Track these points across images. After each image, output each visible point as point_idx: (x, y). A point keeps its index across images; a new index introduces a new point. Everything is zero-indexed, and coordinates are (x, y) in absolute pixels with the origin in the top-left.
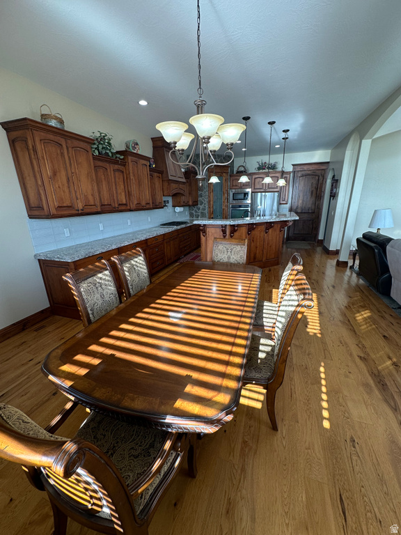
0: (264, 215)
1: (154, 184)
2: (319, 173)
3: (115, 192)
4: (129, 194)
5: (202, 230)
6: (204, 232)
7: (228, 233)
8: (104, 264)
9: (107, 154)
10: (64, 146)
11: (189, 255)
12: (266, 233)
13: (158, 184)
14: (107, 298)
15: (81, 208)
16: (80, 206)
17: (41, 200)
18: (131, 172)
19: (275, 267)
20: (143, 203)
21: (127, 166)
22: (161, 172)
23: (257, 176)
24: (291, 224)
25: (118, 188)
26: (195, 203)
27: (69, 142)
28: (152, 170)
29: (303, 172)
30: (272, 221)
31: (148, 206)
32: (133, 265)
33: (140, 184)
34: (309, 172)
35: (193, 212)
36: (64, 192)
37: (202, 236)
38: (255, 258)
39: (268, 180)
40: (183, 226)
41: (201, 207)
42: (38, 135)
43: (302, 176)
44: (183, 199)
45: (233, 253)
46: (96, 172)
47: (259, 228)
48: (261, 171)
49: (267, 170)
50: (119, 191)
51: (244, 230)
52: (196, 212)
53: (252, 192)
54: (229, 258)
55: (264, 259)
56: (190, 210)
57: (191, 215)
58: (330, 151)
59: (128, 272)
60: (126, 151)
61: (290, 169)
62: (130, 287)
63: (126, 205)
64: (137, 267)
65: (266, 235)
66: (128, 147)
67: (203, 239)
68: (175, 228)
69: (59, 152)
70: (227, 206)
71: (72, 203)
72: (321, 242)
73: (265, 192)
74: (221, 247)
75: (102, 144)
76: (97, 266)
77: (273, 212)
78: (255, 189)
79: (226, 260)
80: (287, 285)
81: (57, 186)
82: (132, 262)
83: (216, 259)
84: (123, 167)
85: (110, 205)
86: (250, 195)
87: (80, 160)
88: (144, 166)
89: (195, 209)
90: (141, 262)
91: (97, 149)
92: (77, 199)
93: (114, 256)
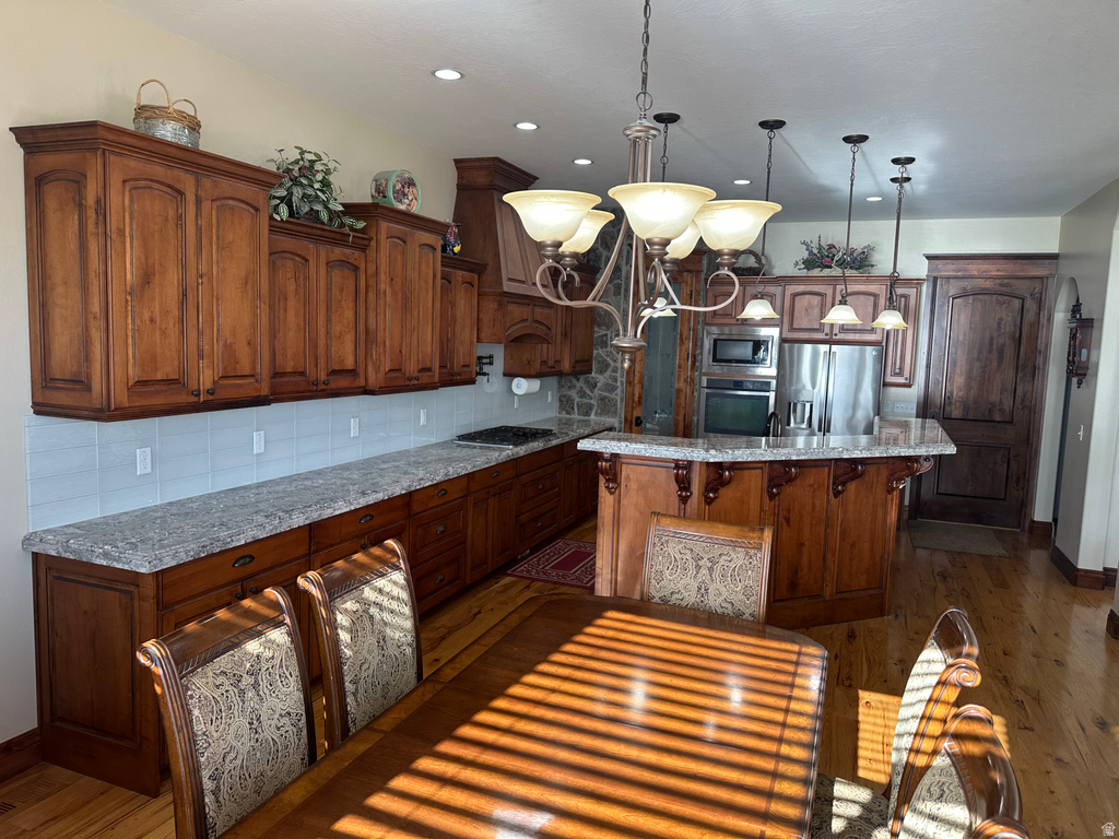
0: (825, 427)
1: (453, 305)
2: (1022, 288)
3: (322, 331)
4: (367, 338)
5: (604, 472)
6: (613, 477)
7: (696, 487)
8: (275, 605)
9: (314, 214)
10: (190, 197)
11: (548, 550)
12: (837, 493)
13: (464, 304)
14: (268, 733)
15: (209, 385)
16: (206, 379)
17: (88, 358)
18: (384, 267)
19: (873, 623)
20: (411, 368)
21: (371, 252)
22: (478, 269)
23: (801, 288)
24: (926, 467)
25: (334, 318)
26: (583, 367)
27: (207, 183)
28: (450, 261)
29: (966, 284)
30: (857, 454)
31: (425, 377)
32: (367, 603)
33: (406, 304)
34: (988, 284)
35: (573, 394)
36: (164, 333)
37: (603, 492)
38: (793, 585)
39: (841, 315)
40: (537, 445)
41: (602, 379)
42: (120, 167)
43: (964, 294)
44: (542, 351)
45: (716, 574)
46: (273, 267)
47: (812, 477)
48: (816, 272)
49: (837, 271)
50: (337, 329)
51: (755, 482)
52: (582, 394)
53: (783, 341)
54: (703, 590)
55: (828, 591)
56: (561, 386)
57: (565, 404)
58: (1058, 219)
59: (350, 631)
60: (375, 206)
61: (920, 269)
62: (349, 687)
63: (353, 372)
64: (380, 607)
65: (834, 501)
66: (380, 190)
67: (606, 501)
68: (508, 451)
69: (171, 213)
70: (691, 381)
71: (182, 371)
72: (1044, 534)
73: (831, 342)
74: (673, 548)
75: (302, 185)
76: (248, 613)
77: (861, 415)
78: (792, 329)
79: (690, 597)
80: (923, 735)
81: (146, 316)
82: (368, 593)
83: (656, 591)
84: (357, 253)
85: (303, 374)
86: (774, 352)
87: (230, 237)
88: (427, 250)
89: (580, 384)
90: (396, 591)
91: (288, 200)
92: (201, 356)
93: (310, 574)
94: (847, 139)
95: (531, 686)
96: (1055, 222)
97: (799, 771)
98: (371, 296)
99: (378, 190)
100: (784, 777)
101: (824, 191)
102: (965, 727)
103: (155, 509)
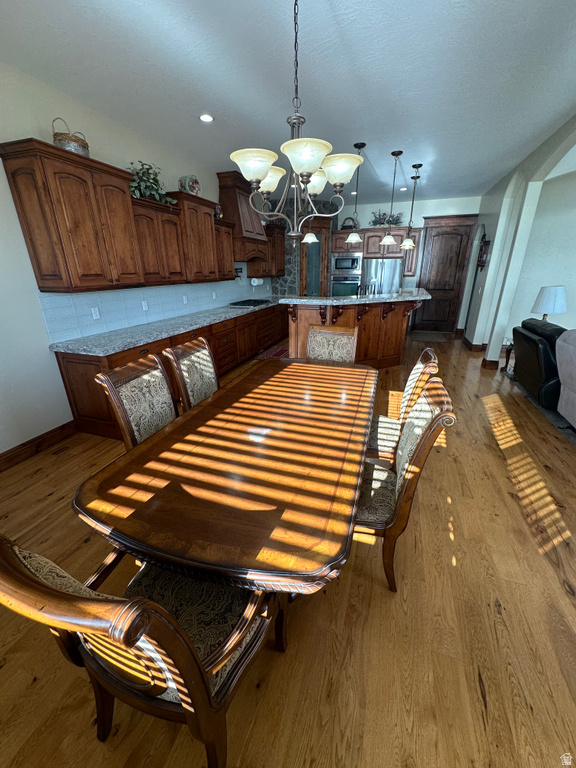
0: (380, 292)
1: (222, 243)
2: (462, 230)
3: (164, 254)
4: (184, 258)
5: (291, 313)
6: (295, 315)
7: (328, 318)
8: (154, 361)
9: (152, 196)
10: (90, 184)
11: (271, 349)
12: (384, 318)
13: (226, 244)
14: (158, 409)
15: (116, 277)
16: (114, 274)
17: (57, 263)
18: (188, 223)
19: (395, 368)
20: (206, 272)
21: (182, 216)
22: (231, 226)
23: (372, 234)
24: (419, 305)
25: (169, 248)
26: (281, 273)
27: (97, 176)
28: (218, 222)
29: (439, 230)
30: (392, 300)
31: (212, 276)
32: (193, 362)
33: (200, 242)
34: (448, 229)
35: (278, 285)
36: (91, 253)
37: (291, 322)
38: (366, 355)
39: (388, 240)
40: (263, 306)
41: (289, 279)
42: (51, 166)
43: (438, 235)
44: (263, 266)
45: (336, 347)
46: (137, 224)
47: (374, 311)
48: (378, 226)
49: (386, 226)
50: (171, 253)
51: (352, 313)
52: (282, 286)
53: (364, 258)
54: (331, 353)
55: (379, 356)
56: (272, 283)
57: (275, 290)
58: (479, 198)
59: (187, 372)
60: (180, 192)
61: (421, 224)
62: (190, 393)
63: (180, 273)
64: (200, 364)
65: (383, 321)
66: (182, 186)
67: (292, 326)
68: (251, 308)
69: (82, 192)
70: (327, 278)
71: (103, 270)
72: (461, 333)
73: (383, 258)
74: (319, 338)
75: (145, 181)
76: (142, 364)
77: (394, 288)
78: (368, 253)
79: (326, 357)
80: (414, 394)
81: (81, 244)
82: (193, 358)
83: (312, 355)
84: (176, 217)
85: (158, 273)
86: (360, 263)
87: (114, 206)
88: (207, 216)
89: (281, 281)
90: (205, 357)
91: (138, 188)
92: (110, 264)
93: (167, 349)
94: (393, 154)
95: (262, 388)
96: (479, 199)
97: (366, 410)
98: (184, 237)
99: (181, 186)
100: (360, 412)
101: (383, 185)
102: (432, 386)
103: (104, 333)
